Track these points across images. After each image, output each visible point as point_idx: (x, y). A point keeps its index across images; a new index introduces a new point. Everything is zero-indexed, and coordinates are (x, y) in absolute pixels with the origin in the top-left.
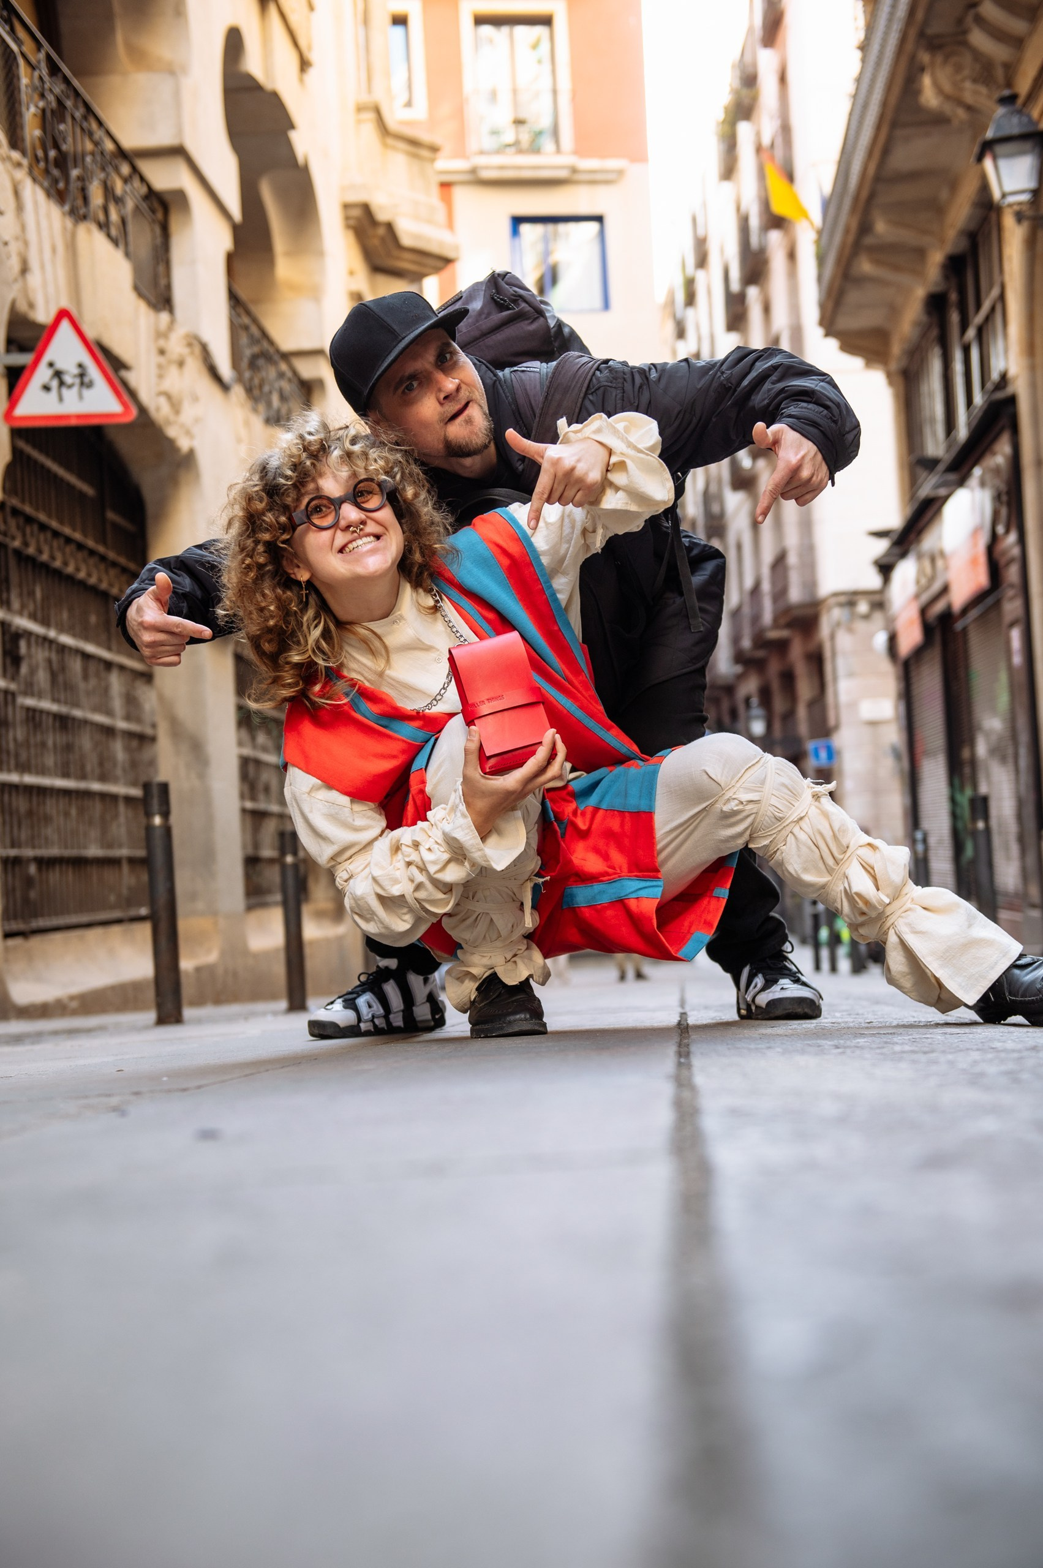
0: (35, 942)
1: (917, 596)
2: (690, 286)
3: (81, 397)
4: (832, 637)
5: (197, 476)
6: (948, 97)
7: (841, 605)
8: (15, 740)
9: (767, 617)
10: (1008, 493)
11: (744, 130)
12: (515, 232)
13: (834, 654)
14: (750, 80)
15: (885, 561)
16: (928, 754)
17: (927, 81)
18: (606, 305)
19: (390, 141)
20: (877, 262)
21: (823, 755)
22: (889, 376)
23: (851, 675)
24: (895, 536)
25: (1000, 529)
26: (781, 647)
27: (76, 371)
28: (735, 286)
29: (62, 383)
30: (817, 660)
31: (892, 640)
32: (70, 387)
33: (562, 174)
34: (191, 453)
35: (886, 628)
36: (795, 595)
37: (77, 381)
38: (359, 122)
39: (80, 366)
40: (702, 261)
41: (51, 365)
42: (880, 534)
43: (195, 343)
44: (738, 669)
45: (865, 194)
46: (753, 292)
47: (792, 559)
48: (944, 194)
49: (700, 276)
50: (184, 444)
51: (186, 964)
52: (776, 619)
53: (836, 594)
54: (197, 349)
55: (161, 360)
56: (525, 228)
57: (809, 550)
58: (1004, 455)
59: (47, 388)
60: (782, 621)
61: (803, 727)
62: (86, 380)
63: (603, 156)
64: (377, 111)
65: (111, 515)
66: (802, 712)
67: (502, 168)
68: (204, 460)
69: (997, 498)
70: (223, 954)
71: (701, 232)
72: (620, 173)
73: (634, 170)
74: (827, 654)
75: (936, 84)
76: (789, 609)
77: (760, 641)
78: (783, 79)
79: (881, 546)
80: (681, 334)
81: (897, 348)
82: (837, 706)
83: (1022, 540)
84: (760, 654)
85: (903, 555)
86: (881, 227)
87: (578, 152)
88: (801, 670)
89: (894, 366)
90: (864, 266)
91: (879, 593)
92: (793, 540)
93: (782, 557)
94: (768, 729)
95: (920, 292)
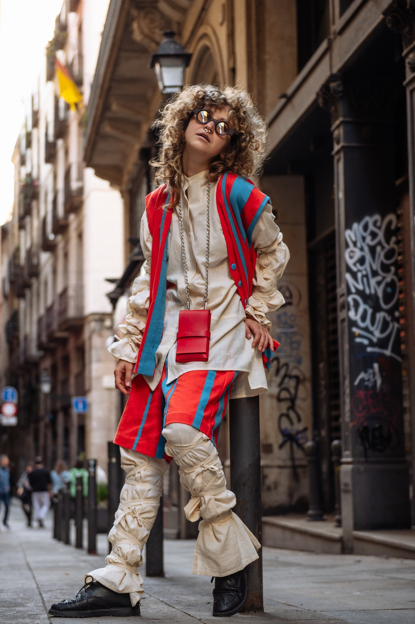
2: (29, 136)
4: (90, 338)
6: (146, 36)
7: (96, 321)
9: (55, 326)
11: (60, 55)
13: (91, 348)
14: (64, 28)
15: (113, 296)
17: (135, 26)
20: (112, 127)
21: (81, 406)
22: (122, 192)
23: (99, 360)
24: (118, 282)
26: (64, 342)
28: (51, 138)
30: (81, 351)
36: (72, 312)
40: (36, 124)
42: (111, 281)
44: (41, 353)
45: (106, 87)
46: (60, 143)
47: (71, 292)
48: (150, 94)
49: (35, 132)
52: (60, 326)
53: (93, 314)
57: (80, 288)
60: (64, 327)
61: (72, 389)
66: (72, 381)
71: (36, 108)
74: (87, 348)
75: (139, 27)
76: (67, 321)
77: (51, 338)
78: (80, 29)
79: (111, 287)
80: (23, 162)
81: (126, 178)
82: (90, 378)
84: (52, 345)
85: (122, 294)
86: (115, 107)
88: (73, 356)
89: (124, 187)
90: (107, 129)
91: (111, 315)
92: (73, 281)
93: (65, 291)
94: (53, 389)
95: (137, 147)
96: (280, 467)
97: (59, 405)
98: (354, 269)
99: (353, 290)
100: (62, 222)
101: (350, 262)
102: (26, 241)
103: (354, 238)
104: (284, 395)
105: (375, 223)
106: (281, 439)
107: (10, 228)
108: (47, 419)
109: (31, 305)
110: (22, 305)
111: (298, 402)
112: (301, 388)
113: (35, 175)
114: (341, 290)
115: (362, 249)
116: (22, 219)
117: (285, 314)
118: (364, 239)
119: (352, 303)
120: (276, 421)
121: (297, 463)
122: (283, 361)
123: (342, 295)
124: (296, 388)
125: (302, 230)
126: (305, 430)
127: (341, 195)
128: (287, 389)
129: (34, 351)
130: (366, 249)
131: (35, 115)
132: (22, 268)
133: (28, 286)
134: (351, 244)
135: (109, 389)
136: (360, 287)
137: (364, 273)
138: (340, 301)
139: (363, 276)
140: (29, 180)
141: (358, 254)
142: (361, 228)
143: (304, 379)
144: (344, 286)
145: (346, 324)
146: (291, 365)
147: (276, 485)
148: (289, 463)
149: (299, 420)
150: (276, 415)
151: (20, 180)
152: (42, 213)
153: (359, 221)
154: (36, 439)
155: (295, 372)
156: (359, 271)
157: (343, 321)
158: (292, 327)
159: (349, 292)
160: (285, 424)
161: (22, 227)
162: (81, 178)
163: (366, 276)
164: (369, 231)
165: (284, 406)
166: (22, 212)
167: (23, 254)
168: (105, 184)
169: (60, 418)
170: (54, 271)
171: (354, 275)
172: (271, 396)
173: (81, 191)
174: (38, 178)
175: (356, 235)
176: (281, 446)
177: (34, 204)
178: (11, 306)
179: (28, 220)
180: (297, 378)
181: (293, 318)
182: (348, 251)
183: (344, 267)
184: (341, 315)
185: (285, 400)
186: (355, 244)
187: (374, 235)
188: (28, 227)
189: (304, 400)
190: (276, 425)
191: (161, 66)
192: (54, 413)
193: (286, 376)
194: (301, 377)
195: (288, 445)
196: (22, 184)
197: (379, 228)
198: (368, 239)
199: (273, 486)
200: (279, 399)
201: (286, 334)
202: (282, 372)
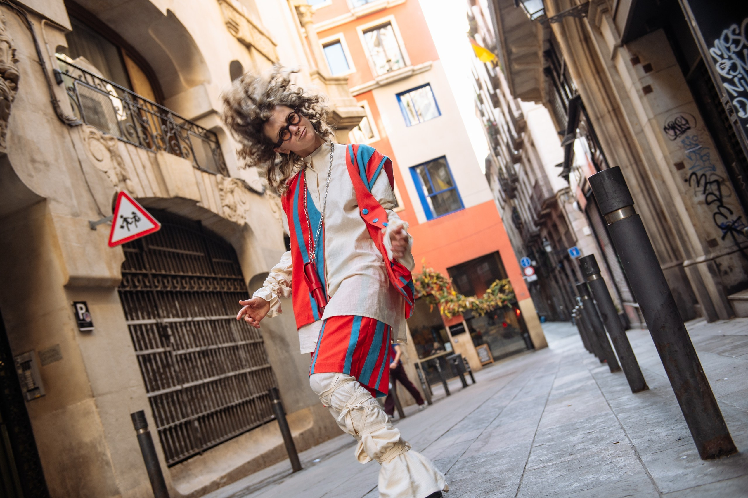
0: (206, 455)
1: (579, 185)
2: (479, 97)
3: (136, 226)
4: (564, 207)
5: (252, 232)
7: (563, 194)
8: (175, 371)
9: (539, 207)
10: (590, 135)
11: (477, 37)
12: (399, 100)
13: (567, 213)
14: (472, 19)
15: (564, 174)
16: (605, 245)
18: (440, 114)
19: (328, 82)
20: (519, 64)
21: (575, 253)
22: (544, 104)
23: (576, 219)
24: (563, 165)
25: (593, 151)
26: (549, 215)
27: (132, 216)
28: (492, 92)
29: (128, 223)
30: (562, 217)
31: (578, 204)
32: (131, 223)
33: (410, 73)
34: (246, 224)
35: (575, 201)
36: (546, 195)
37: (134, 220)
38: (313, 80)
39: (133, 213)
40: (480, 87)
41: (122, 217)
42: (559, 165)
43: (238, 182)
44: (539, 228)
45: (503, 39)
46: (498, 91)
47: (541, 183)
49: (482, 93)
50: (242, 222)
51: (295, 434)
52: (542, 207)
53: (559, 191)
54: (240, 184)
55: (221, 193)
56: (402, 98)
58: (584, 121)
59: (122, 227)
60: (544, 207)
61: (566, 244)
62: (137, 218)
63: (422, 63)
64: (319, 73)
65: (214, 260)
66: (564, 238)
67: (387, 79)
68: (253, 225)
69: (587, 138)
70: (316, 422)
71: (477, 78)
72: (431, 66)
73: (435, 64)
74: (565, 214)
76: (545, 201)
77: (540, 216)
79: (561, 169)
80: (483, 115)
81: (543, 94)
82: (575, 233)
83: (602, 152)
84: (543, 220)
85: (569, 171)
86: (514, 50)
87: (413, 64)
88: (558, 222)
89: (544, 101)
90: (516, 67)
91: (569, 188)
92: (539, 175)
93: (537, 182)
94: (554, 247)
95: (541, 69)
96: (729, 254)
97: (562, 257)
98: (730, 77)
99: (735, 94)
100: (518, 141)
101: (724, 73)
102: (503, 162)
103: (719, 53)
104: (710, 198)
105: (734, 32)
106: (721, 233)
107: (491, 159)
108: (558, 268)
109: (521, 200)
110: (516, 202)
111: (725, 200)
112: (723, 188)
113: (492, 119)
114: (724, 98)
115: (730, 58)
116: (495, 149)
117: (687, 137)
118: (728, 49)
119: (738, 106)
120: (712, 220)
121: (742, 246)
122: (699, 174)
123: (728, 102)
124: (719, 189)
125: (677, 70)
126: (739, 218)
127: (694, 23)
128: (712, 193)
129: (534, 229)
130: (734, 56)
131: (478, 81)
132: (507, 179)
133: (515, 189)
134: (718, 58)
135: (589, 235)
136: (741, 89)
137: (740, 76)
138: (727, 108)
139: (740, 79)
140: (490, 124)
141: (728, 64)
142: (722, 41)
143: (724, 180)
144: (725, 95)
145: (739, 124)
146: (708, 174)
147: (731, 268)
148: (735, 248)
149: (731, 213)
150: (710, 216)
151: (485, 126)
152: (505, 140)
153: (718, 37)
154: (557, 282)
155: (713, 178)
156: (735, 76)
157: (736, 122)
158: (697, 145)
159: (732, 98)
160: (720, 220)
161: (497, 154)
162: (518, 108)
163: (743, 78)
164: (731, 41)
165: (714, 207)
166: (493, 145)
167: (504, 170)
168: (532, 104)
169: (566, 264)
170: (526, 174)
171: (731, 82)
172: (700, 203)
173: (522, 116)
174: (495, 121)
175: (720, 50)
176: (723, 238)
177: (498, 136)
178: (510, 205)
179: (499, 148)
180: (716, 181)
181: (695, 138)
182: (718, 64)
183: (719, 80)
184: (733, 119)
185: (713, 201)
186: (722, 57)
187: (736, 42)
188: (501, 153)
189: (729, 196)
190: (713, 223)
191: (523, 3)
192: (561, 262)
193: (706, 184)
194: (720, 180)
195: (729, 234)
196: (487, 127)
197: (739, 34)
198: (733, 48)
199: (728, 270)
200: (708, 203)
201: (694, 152)
202: (703, 182)
